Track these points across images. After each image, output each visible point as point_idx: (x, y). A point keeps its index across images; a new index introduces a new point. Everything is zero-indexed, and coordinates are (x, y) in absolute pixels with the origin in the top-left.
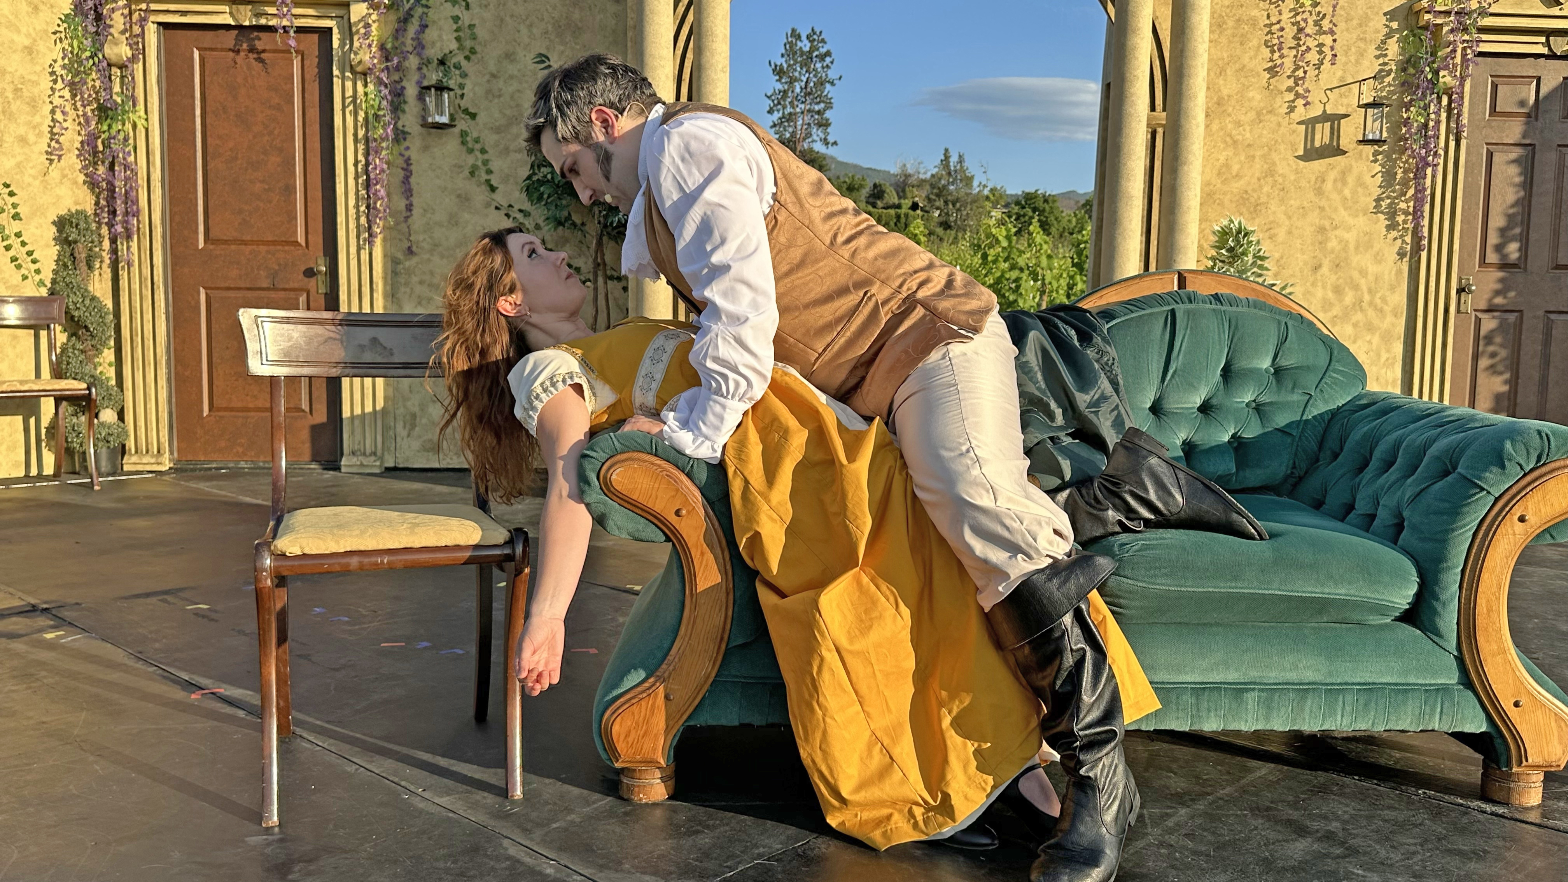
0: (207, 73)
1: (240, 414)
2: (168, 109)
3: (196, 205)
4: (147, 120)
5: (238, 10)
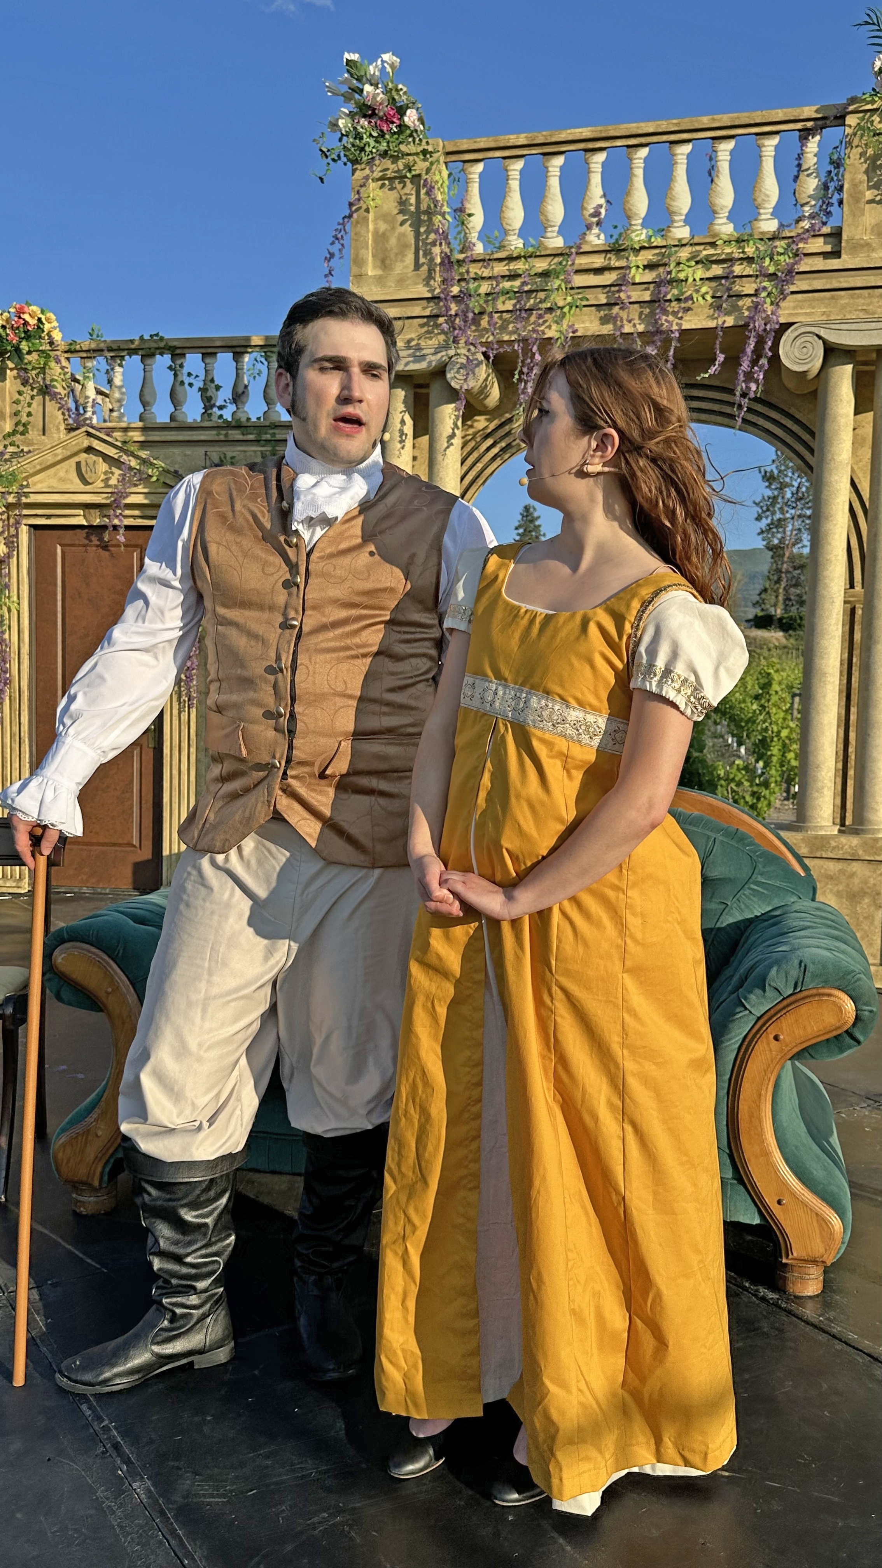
0: (67, 565)
1: (85, 847)
2: (36, 595)
3: (56, 673)
4: (19, 604)
5: (90, 513)
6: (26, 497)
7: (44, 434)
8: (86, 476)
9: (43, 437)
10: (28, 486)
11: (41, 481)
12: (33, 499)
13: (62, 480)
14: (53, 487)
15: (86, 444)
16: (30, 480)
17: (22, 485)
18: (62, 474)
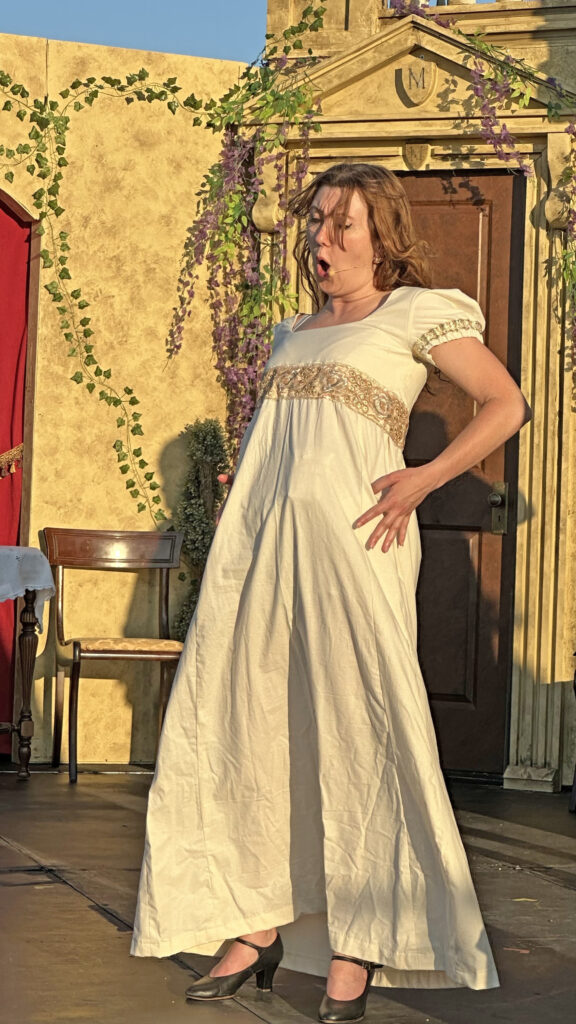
4: (297, 299)
5: (412, 152)
6: (316, 130)
7: (346, 29)
8: (410, 93)
9: (345, 33)
10: (319, 112)
11: (338, 104)
12: (327, 132)
13: (371, 101)
14: (357, 112)
15: (411, 42)
16: (323, 104)
17: (310, 112)
18: (372, 90)
